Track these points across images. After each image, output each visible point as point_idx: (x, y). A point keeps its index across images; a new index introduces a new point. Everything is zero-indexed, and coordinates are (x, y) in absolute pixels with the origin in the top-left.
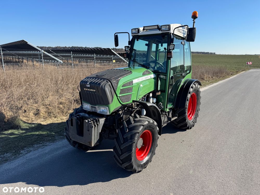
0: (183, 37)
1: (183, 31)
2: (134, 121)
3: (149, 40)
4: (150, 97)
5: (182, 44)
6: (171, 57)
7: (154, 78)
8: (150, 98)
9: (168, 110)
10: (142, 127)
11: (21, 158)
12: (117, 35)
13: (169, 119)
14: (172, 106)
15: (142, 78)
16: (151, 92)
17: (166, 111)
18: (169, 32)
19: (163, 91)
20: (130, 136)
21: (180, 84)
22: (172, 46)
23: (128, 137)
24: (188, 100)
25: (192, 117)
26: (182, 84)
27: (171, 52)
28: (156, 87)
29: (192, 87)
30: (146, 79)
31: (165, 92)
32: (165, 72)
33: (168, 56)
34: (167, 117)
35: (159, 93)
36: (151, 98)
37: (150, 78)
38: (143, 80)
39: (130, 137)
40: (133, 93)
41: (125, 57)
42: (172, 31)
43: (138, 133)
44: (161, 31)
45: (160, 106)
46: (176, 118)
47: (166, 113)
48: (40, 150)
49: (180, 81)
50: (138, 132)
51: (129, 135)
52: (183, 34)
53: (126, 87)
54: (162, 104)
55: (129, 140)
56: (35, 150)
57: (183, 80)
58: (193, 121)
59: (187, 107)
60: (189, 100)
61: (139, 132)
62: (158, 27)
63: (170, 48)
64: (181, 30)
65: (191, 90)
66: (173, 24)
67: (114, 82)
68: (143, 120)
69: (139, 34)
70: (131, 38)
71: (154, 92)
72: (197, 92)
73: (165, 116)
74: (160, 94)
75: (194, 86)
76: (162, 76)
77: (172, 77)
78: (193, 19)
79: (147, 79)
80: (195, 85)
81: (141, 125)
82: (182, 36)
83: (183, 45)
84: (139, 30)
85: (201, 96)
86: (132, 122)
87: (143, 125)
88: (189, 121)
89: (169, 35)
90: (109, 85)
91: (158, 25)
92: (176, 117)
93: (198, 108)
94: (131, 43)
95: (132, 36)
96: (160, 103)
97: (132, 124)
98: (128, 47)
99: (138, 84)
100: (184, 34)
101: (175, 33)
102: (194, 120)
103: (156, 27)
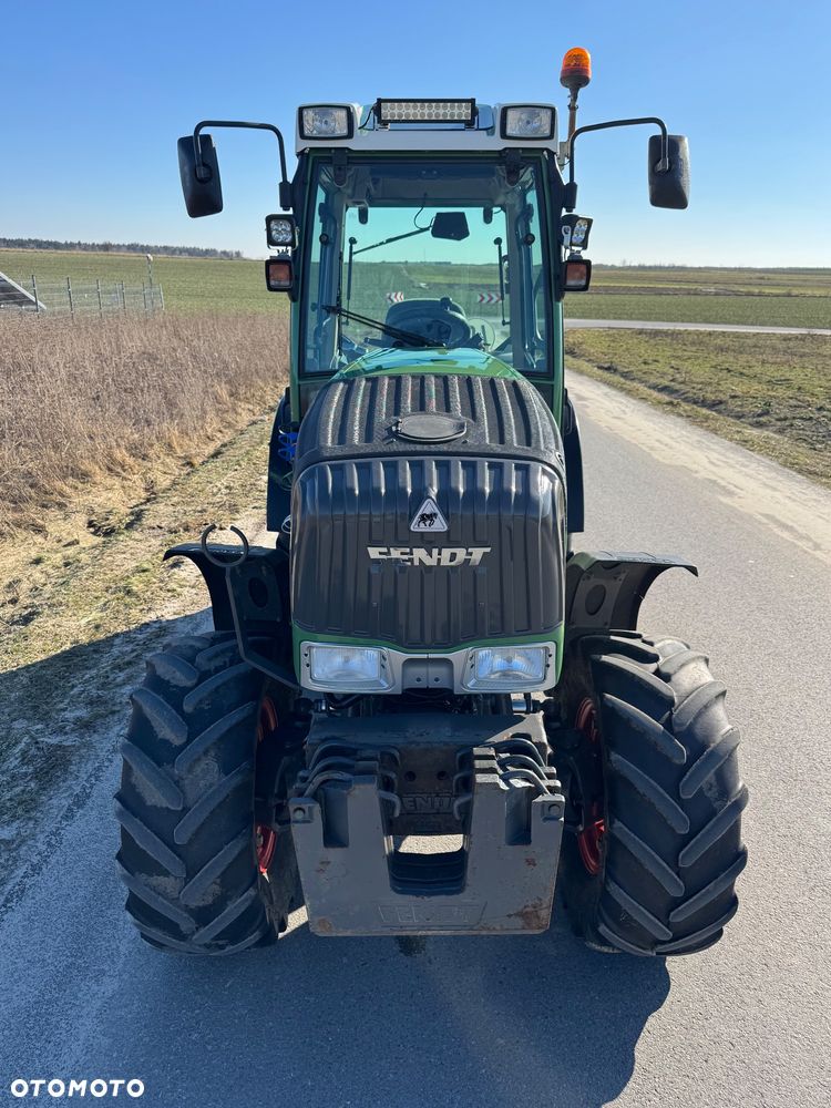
12: (207, 138)
18: (548, 149)
33: (569, 282)
39: (715, 784)
44: (505, 137)
51: (710, 776)
55: (716, 805)
63: (573, 239)
69: (353, 144)
78: (568, 92)
84: (351, 118)
89: (544, 164)
91: (472, 101)
94: (299, 195)
95: (303, 151)
103: (465, 112)
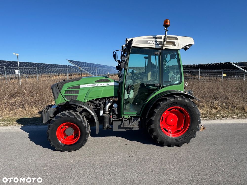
0: (154, 47)
1: (156, 41)
7: (115, 86)
9: (127, 117)
14: (136, 114)
16: (111, 97)
22: (124, 57)
25: (180, 135)
28: (118, 94)
37: (107, 85)
38: (94, 86)
40: (79, 94)
58: (177, 139)
73: (122, 122)
74: (117, 100)
79: (100, 86)
90: (56, 87)
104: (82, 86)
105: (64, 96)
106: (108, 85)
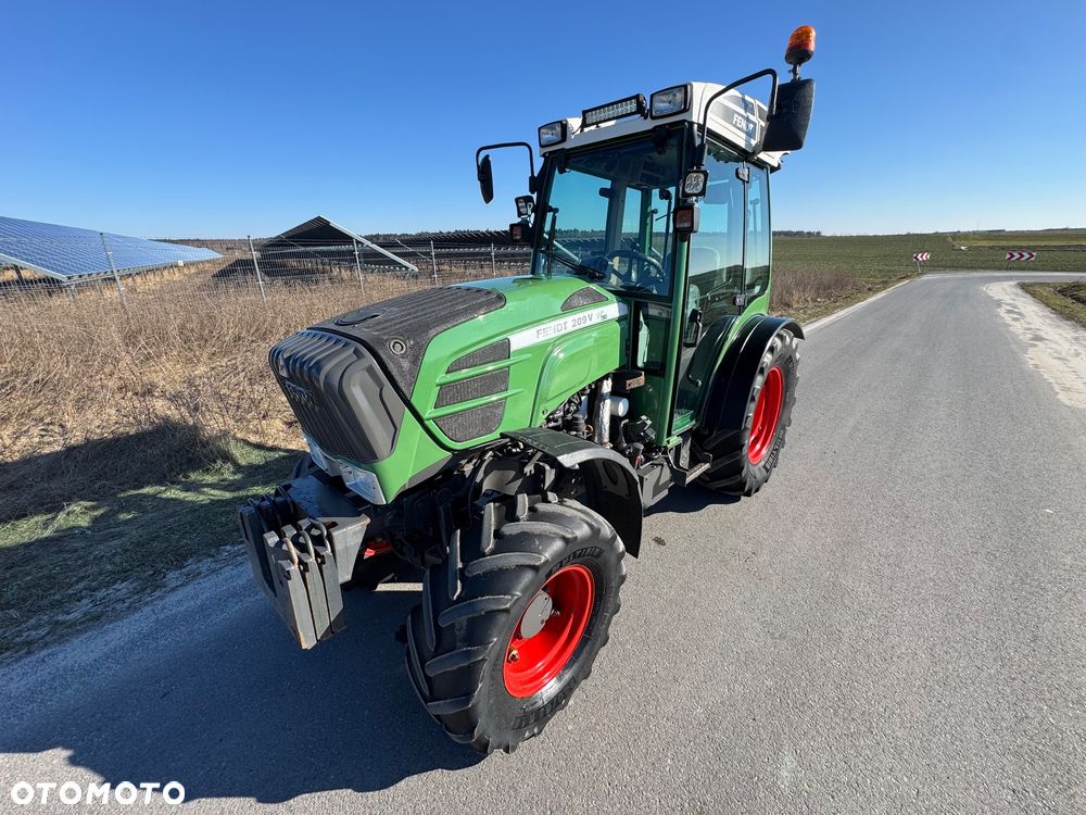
0: (744, 147)
1: (748, 119)
2: (497, 534)
3: (612, 174)
4: (602, 395)
5: (738, 177)
6: (691, 230)
7: (620, 320)
8: (602, 398)
9: (675, 440)
10: (528, 576)
11: (147, 610)
12: (486, 159)
13: (678, 475)
14: (694, 422)
15: (561, 321)
16: (606, 377)
17: (666, 447)
18: (685, 121)
19: (656, 369)
20: (466, 623)
21: (725, 339)
22: (696, 178)
23: (457, 626)
24: (753, 399)
25: (764, 452)
26: (733, 336)
27: (691, 208)
28: (627, 355)
29: (772, 350)
30: (578, 327)
31: (663, 377)
32: (666, 294)
33: (677, 226)
34: (671, 468)
35: (641, 381)
36: (608, 402)
37: (600, 320)
38: (564, 332)
39: (465, 628)
40: (510, 392)
41: (518, 237)
42: (696, 116)
43: (507, 611)
44: (653, 118)
45: (644, 432)
46: (706, 466)
47: (665, 453)
48: (227, 572)
49: (725, 326)
50: (503, 607)
51: (463, 620)
52: (744, 136)
53: (477, 372)
54: (649, 422)
55: (458, 644)
56: (214, 571)
57: (738, 323)
58: (764, 467)
59: (749, 425)
60: (756, 399)
61: (508, 606)
62: (640, 104)
63: (688, 191)
64: (736, 115)
65: (767, 358)
66: (704, 84)
67: (396, 351)
68: (540, 536)
69: (566, 145)
70: (539, 163)
71: (619, 377)
72: (787, 362)
73: (662, 465)
74: (642, 383)
75: (778, 342)
76: (653, 311)
77: (694, 312)
79: (583, 326)
80: (781, 337)
81: (521, 568)
82: (742, 144)
83: (744, 181)
84: (564, 127)
85: (798, 375)
86: (484, 542)
87: (535, 568)
88: (751, 468)
89: (686, 132)
90: (370, 370)
91: (637, 97)
92: (706, 462)
93: (785, 417)
94: (541, 183)
95: (544, 155)
96: (644, 417)
97: (484, 555)
98: (528, 199)
99: (542, 351)
100: (750, 134)
101: (710, 125)
102: (771, 460)
103: (632, 106)
104: (518, 341)
105: (431, 425)
106: (604, 317)
